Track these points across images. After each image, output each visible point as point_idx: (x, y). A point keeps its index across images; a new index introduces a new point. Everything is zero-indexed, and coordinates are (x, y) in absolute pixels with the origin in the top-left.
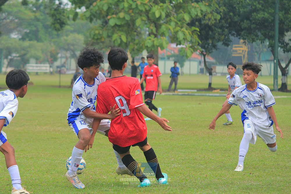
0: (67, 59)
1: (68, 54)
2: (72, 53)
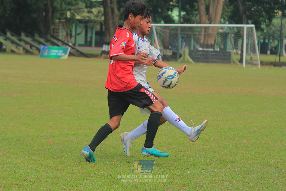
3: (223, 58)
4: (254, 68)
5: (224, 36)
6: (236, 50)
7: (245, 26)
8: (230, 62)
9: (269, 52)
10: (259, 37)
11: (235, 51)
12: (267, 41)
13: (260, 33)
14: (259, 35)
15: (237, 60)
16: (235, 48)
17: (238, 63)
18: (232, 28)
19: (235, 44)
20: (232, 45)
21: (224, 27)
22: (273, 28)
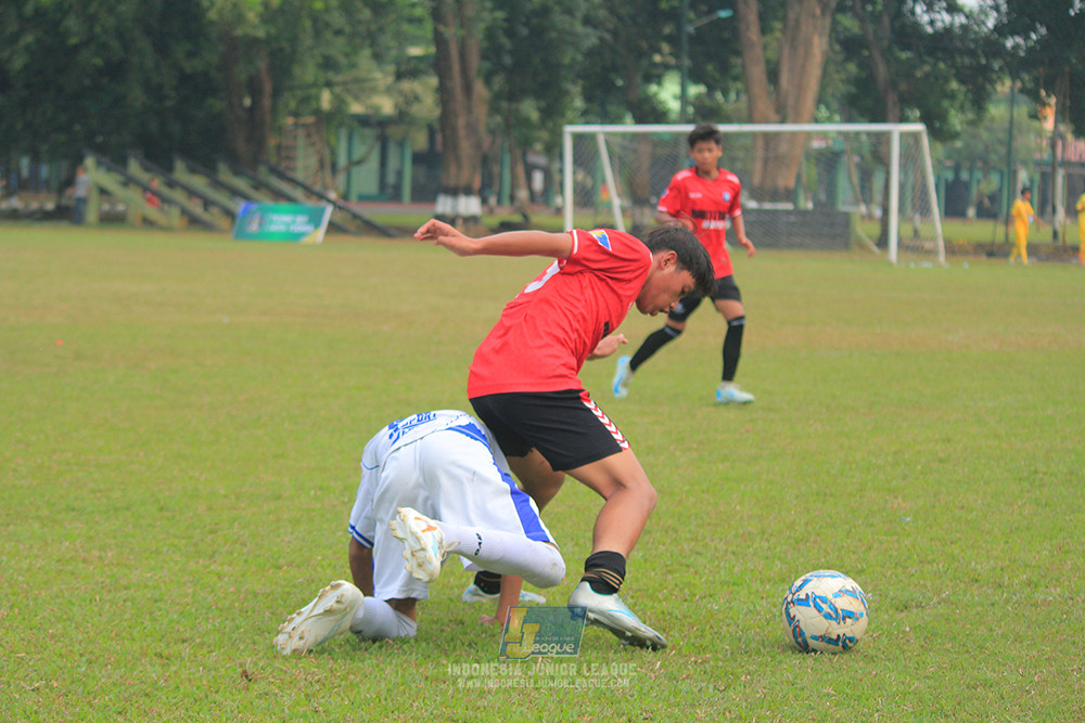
3: (825, 232)
4: (926, 264)
5: (829, 161)
6: (867, 206)
7: (896, 129)
8: (847, 247)
9: (971, 212)
10: (939, 162)
11: (863, 209)
12: (964, 175)
14: (941, 158)
15: (871, 237)
16: (864, 201)
17: (875, 249)
18: (852, 135)
19: (863, 187)
20: (854, 191)
21: (830, 132)
22: (985, 135)
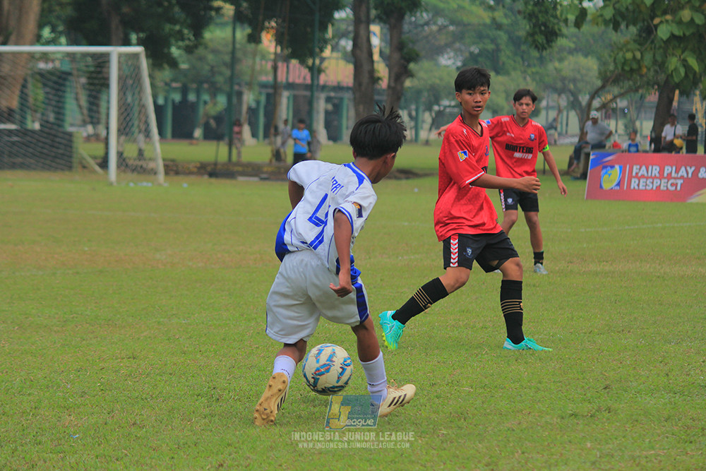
0: (560, 111)
1: (563, 101)
2: (571, 99)
3: (45, 151)
4: (145, 184)
5: (56, 82)
6: (94, 128)
7: (115, 51)
8: (70, 168)
9: (198, 133)
10: (166, 84)
11: (90, 129)
12: (192, 97)
13: (167, 73)
14: (168, 80)
15: (94, 158)
16: (92, 123)
17: (97, 168)
18: (78, 56)
19: (90, 110)
20: (82, 114)
21: (54, 53)
22: (210, 57)
